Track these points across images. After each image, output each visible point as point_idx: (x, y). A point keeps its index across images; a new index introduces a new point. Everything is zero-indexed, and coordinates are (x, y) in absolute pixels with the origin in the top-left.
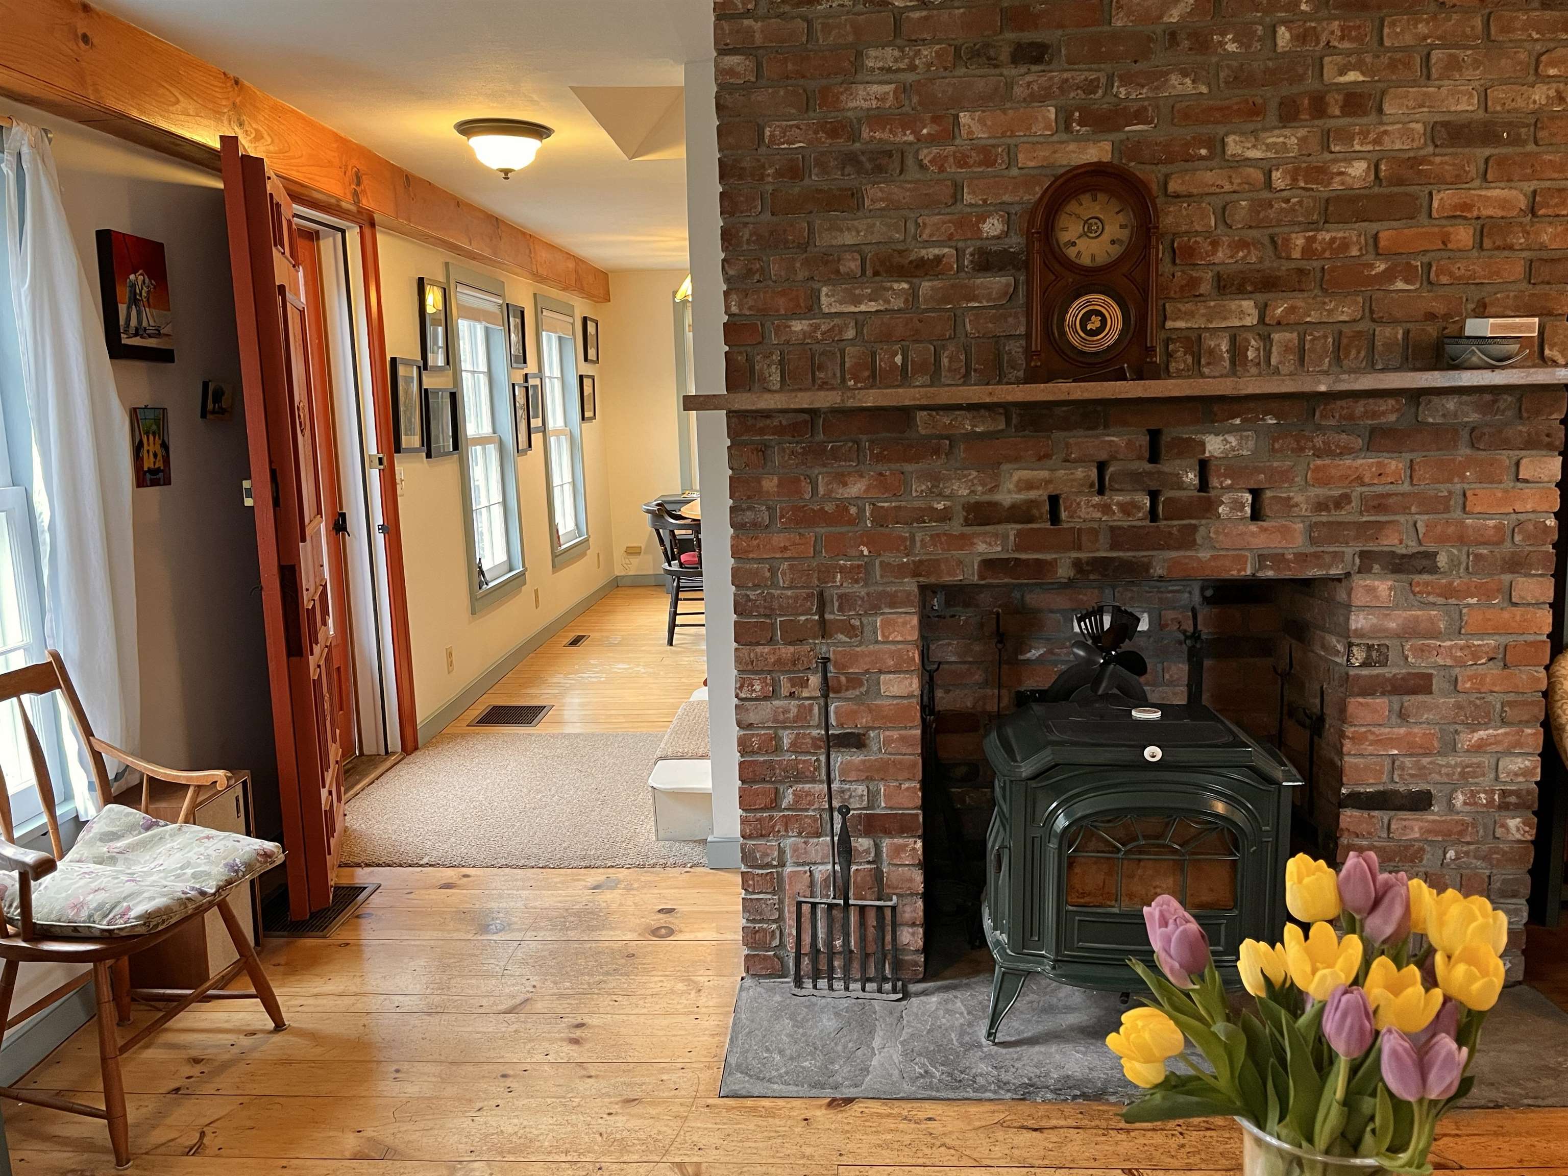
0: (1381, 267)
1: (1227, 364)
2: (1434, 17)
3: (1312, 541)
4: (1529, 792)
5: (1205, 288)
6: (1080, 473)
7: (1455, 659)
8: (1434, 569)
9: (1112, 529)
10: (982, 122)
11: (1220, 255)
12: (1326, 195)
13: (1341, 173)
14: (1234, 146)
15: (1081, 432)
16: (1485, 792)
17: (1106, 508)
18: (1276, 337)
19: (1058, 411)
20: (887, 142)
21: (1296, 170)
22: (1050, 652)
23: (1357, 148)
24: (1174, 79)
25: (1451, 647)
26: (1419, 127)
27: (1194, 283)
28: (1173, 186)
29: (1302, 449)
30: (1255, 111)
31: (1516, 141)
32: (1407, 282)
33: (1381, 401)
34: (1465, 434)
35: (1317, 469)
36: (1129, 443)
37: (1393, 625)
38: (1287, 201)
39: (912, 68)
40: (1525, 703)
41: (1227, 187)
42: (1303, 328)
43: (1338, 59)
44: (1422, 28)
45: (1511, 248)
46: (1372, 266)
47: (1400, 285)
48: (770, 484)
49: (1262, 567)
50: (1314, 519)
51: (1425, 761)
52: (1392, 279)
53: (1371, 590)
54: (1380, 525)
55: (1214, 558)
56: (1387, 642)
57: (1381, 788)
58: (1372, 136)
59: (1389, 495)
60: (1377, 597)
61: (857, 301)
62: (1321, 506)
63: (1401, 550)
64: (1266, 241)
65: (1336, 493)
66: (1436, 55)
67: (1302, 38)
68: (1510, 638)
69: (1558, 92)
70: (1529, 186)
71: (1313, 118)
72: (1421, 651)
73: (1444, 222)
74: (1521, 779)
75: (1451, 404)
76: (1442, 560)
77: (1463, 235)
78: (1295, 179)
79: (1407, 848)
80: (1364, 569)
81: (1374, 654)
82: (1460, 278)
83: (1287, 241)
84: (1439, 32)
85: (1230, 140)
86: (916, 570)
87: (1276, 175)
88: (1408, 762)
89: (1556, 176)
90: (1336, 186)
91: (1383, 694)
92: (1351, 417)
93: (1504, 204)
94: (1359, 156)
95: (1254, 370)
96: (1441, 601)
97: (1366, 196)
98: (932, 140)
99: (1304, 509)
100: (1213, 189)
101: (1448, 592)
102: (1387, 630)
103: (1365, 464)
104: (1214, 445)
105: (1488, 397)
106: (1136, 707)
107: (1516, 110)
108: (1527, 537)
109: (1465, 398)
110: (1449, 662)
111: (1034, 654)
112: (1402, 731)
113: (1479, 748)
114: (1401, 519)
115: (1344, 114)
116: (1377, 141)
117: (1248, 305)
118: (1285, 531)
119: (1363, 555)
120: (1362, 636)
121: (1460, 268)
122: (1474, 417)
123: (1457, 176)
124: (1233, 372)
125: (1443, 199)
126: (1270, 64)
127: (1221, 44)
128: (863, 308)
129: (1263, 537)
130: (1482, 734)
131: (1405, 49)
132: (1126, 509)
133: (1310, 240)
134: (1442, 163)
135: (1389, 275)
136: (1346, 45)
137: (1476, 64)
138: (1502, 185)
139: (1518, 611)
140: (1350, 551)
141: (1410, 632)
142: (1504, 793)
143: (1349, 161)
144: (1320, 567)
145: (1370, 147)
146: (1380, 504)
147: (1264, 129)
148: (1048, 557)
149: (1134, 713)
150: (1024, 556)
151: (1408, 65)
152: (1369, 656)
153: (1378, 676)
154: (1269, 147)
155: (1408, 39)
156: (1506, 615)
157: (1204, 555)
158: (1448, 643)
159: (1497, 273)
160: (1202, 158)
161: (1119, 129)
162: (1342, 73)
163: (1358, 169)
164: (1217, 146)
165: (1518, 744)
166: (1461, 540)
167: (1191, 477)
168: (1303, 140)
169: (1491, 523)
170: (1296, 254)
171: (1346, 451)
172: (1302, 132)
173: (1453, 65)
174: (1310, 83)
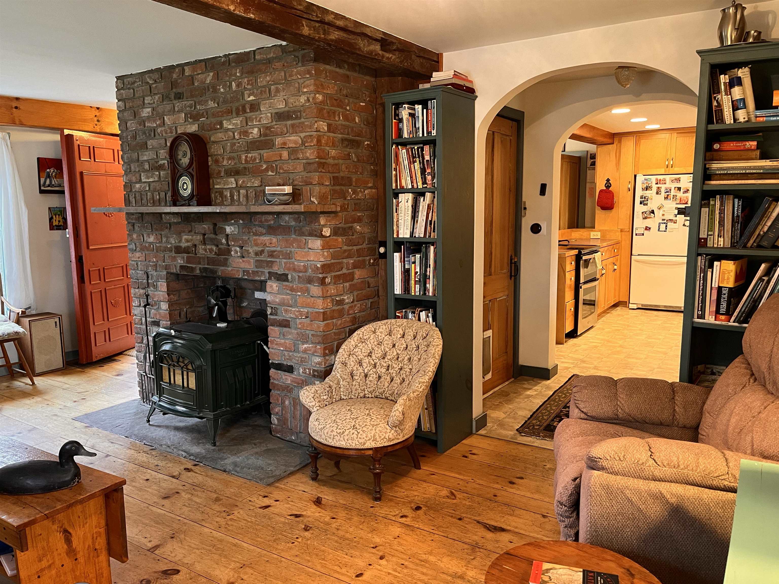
0: (265, 166)
1: (230, 201)
2: (271, 73)
3: (256, 267)
4: (321, 372)
5: (222, 174)
6: (198, 237)
7: (295, 315)
8: (287, 280)
9: (207, 257)
10: (169, 119)
11: (225, 163)
12: (249, 141)
13: (252, 133)
14: (226, 124)
15: (198, 223)
16: (308, 369)
17: (205, 250)
18: (241, 191)
19: (192, 215)
20: (150, 127)
21: (241, 131)
22: (248, 304)
23: (255, 123)
24: (210, 102)
25: (295, 311)
26: (269, 115)
27: (220, 172)
28: (212, 139)
29: (249, 232)
30: (230, 112)
31: (297, 118)
32: (272, 172)
33: (268, 216)
34: (293, 229)
35: (255, 240)
36: (209, 227)
37: (277, 300)
38: (239, 143)
39: (154, 103)
40: (317, 336)
41: (225, 139)
42: (247, 188)
43: (248, 92)
44: (268, 78)
45: (298, 159)
46: (262, 166)
47: (270, 173)
48: (135, 236)
49: (244, 275)
50: (256, 259)
51: (291, 354)
52: (268, 172)
53: (271, 286)
54: (272, 262)
55: (232, 270)
56: (277, 306)
57: (279, 362)
58: (258, 119)
59: (275, 251)
60: (273, 289)
61: (148, 179)
62: (256, 254)
63: (279, 273)
64: (236, 157)
65: (260, 249)
66: (273, 87)
67: (238, 86)
68: (310, 310)
69: (308, 98)
70: (303, 135)
71: (243, 114)
72: (286, 311)
73: (280, 149)
74: (318, 366)
75: (287, 218)
76: (289, 277)
77: (285, 154)
78: (240, 136)
79: (288, 387)
80: (270, 278)
81: (273, 311)
82: (286, 171)
83: (240, 157)
84: (272, 79)
85: (224, 122)
86: (166, 268)
87: (236, 134)
88: (286, 353)
89: (309, 130)
90: (250, 138)
91: (277, 326)
92: (261, 221)
93: (295, 142)
94: (255, 126)
95: (237, 203)
96: (290, 293)
97: (258, 141)
98: (160, 126)
99: (252, 255)
100: (222, 140)
101: (292, 289)
102: (276, 302)
103: (266, 239)
104: (229, 229)
105: (296, 216)
106: (218, 323)
107: (296, 106)
108: (312, 271)
109: (291, 216)
110: (294, 316)
111: (245, 304)
112: (283, 341)
113: (305, 351)
114: (278, 260)
115: (251, 112)
116: (260, 121)
117: (233, 180)
118: (249, 262)
119: (269, 273)
120: (270, 303)
121: (285, 167)
122: (293, 223)
123: (282, 132)
124: (231, 204)
125: (278, 141)
126: (232, 95)
127: (219, 89)
128: (150, 180)
129: (243, 264)
130: (305, 346)
131: (263, 87)
132: (211, 251)
133: (246, 157)
134: (277, 128)
135: (267, 170)
136: (249, 87)
137: (284, 89)
138: (294, 135)
139: (312, 299)
140: (266, 271)
141: (282, 304)
142: (314, 371)
143: (253, 128)
144: (259, 276)
145: (258, 123)
146: (271, 254)
147: (232, 118)
148: (194, 266)
149: (218, 325)
150: (189, 265)
151: (265, 92)
152: (272, 311)
153: (275, 319)
154: (234, 124)
155: (265, 83)
156: (309, 300)
157: (230, 269)
158: (294, 309)
159: (296, 168)
160: (218, 129)
161: (198, 120)
162: (249, 97)
163: (256, 131)
164: (221, 124)
165: (315, 352)
166: (294, 270)
167: (224, 241)
168: (241, 121)
169: (302, 264)
170: (243, 162)
171: (262, 234)
172: (241, 119)
173: (277, 91)
174: (242, 102)
